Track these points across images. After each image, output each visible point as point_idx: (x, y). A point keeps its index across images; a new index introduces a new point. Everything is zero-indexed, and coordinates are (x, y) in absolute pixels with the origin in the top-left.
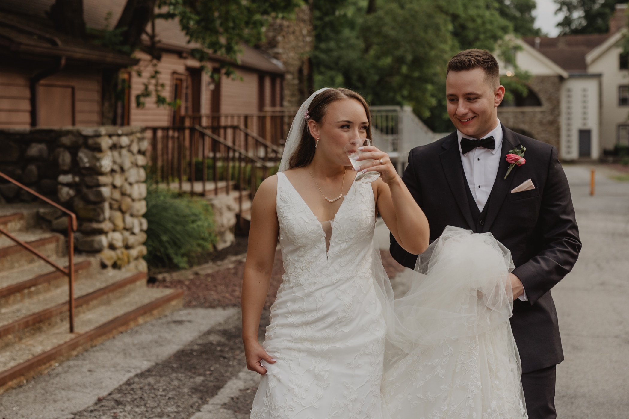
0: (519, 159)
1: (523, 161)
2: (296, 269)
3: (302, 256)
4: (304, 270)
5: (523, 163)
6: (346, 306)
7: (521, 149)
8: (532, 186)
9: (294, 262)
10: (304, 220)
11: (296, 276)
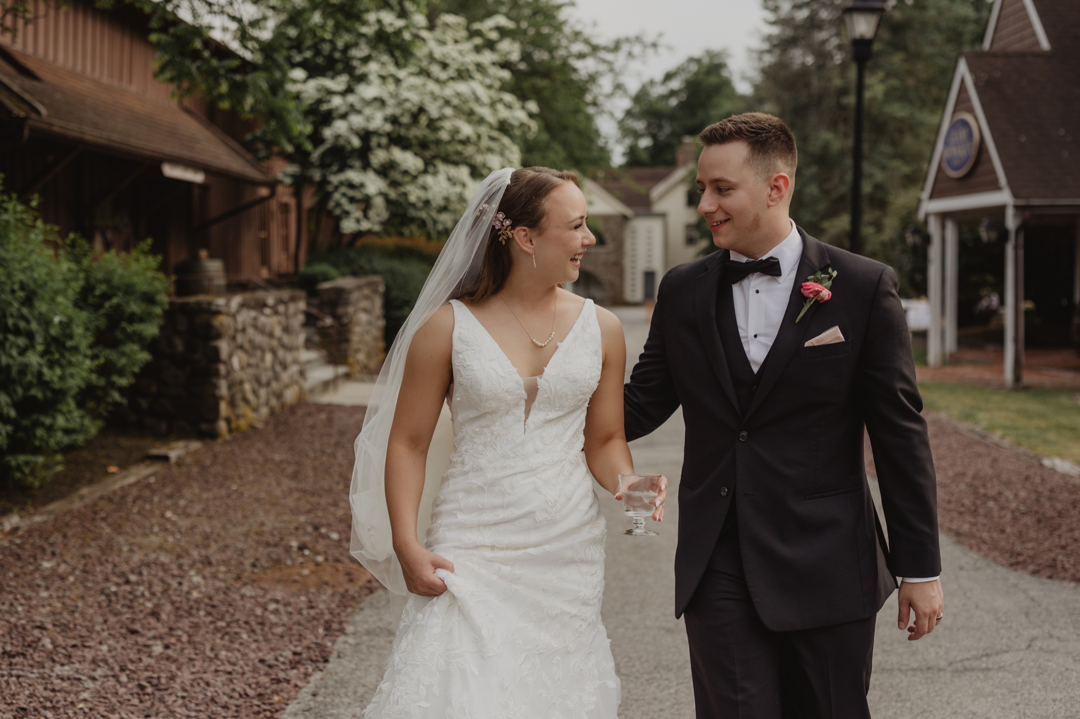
0: (821, 292)
1: (826, 295)
2: (475, 446)
3: (488, 426)
4: (488, 448)
5: (826, 298)
6: (550, 503)
7: (829, 273)
8: (839, 337)
9: (473, 435)
10: (497, 373)
11: (474, 455)
